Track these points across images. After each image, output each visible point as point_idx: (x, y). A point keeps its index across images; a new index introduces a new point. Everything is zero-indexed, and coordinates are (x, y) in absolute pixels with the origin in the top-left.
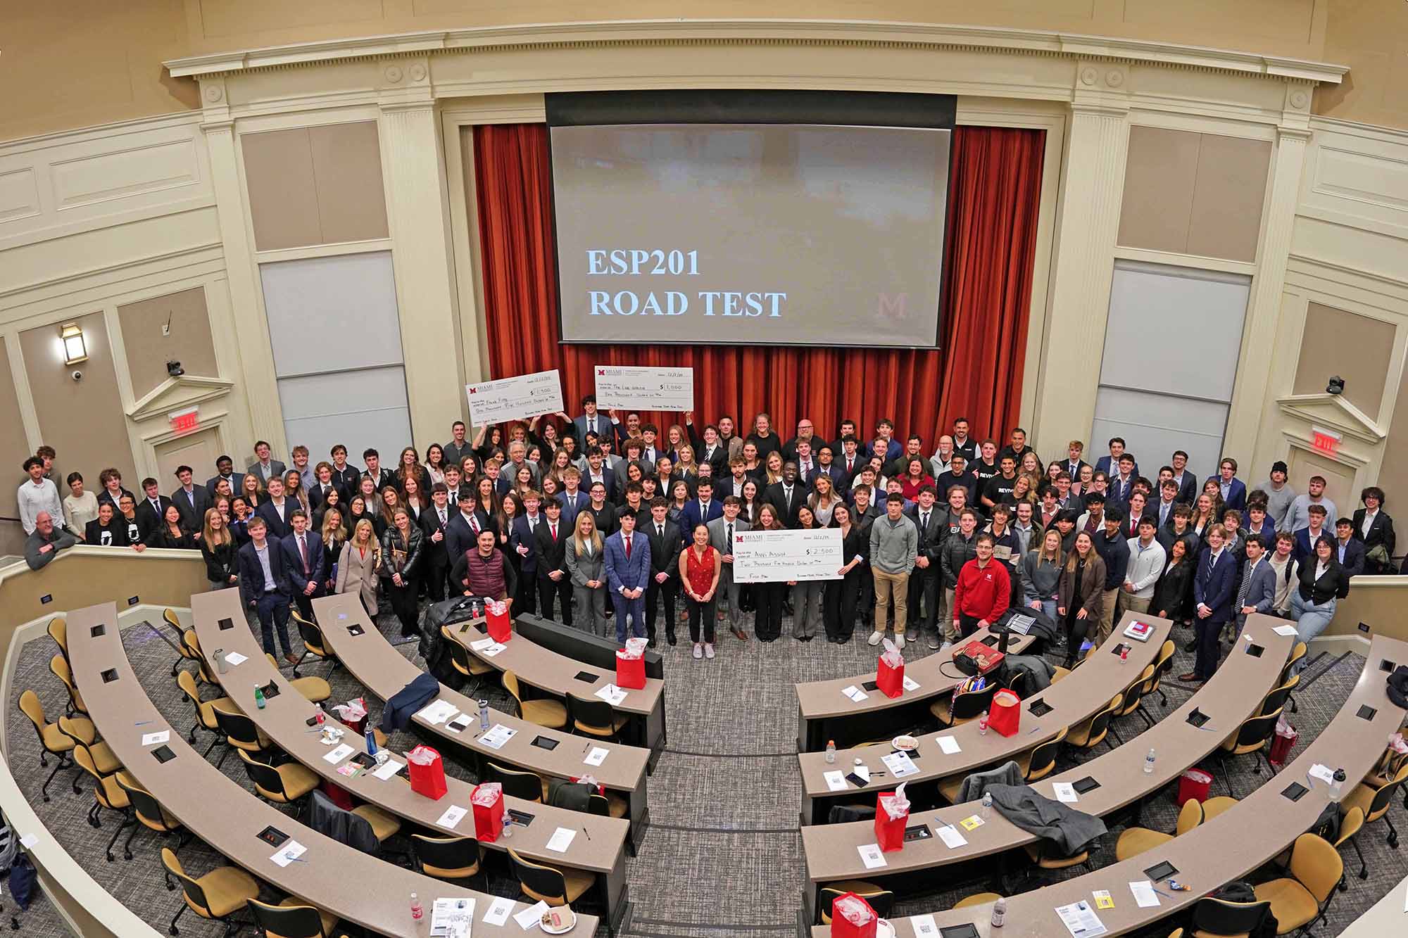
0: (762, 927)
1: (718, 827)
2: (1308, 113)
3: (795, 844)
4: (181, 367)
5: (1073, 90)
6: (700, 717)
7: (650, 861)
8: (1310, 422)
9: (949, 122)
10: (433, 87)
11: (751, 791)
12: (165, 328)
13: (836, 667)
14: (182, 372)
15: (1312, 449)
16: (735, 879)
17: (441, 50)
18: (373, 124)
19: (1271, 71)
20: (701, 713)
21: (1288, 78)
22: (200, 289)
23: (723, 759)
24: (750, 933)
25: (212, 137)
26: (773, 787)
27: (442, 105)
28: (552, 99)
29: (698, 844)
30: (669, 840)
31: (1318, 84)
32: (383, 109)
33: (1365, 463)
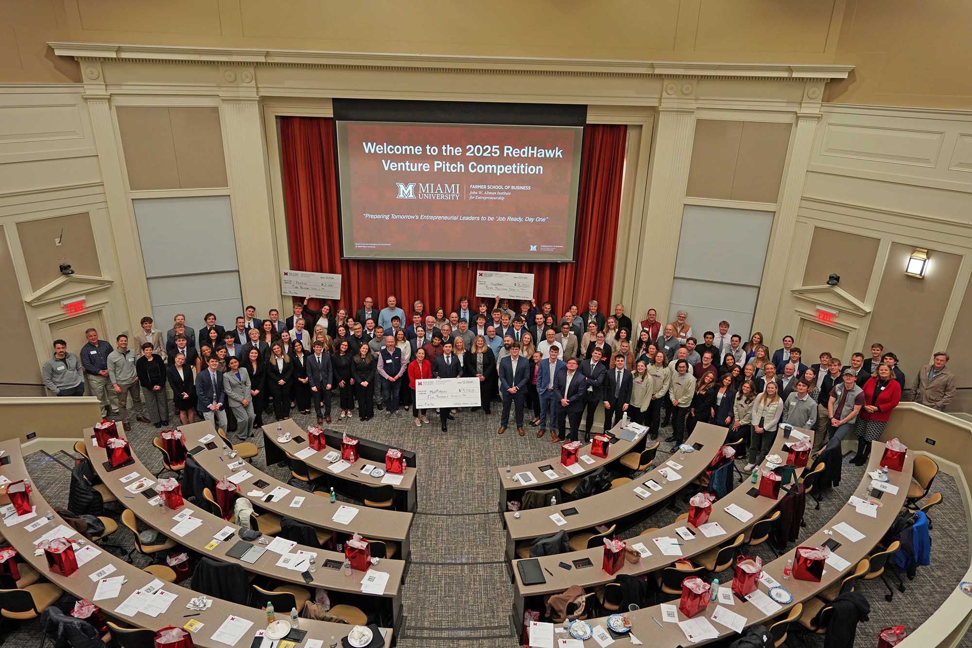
0: (487, 628)
1: (453, 561)
2: (820, 102)
3: (503, 571)
4: (71, 268)
5: (660, 99)
6: (437, 491)
7: (413, 586)
8: (815, 303)
9: (583, 122)
10: (257, 88)
11: (472, 537)
12: (57, 240)
13: (518, 458)
14: (73, 272)
15: (816, 320)
16: (467, 595)
17: (263, 63)
18: (215, 110)
19: (795, 75)
20: (437, 488)
21: (807, 78)
22: (86, 214)
23: (454, 517)
24: (480, 632)
25: (94, 106)
26: (486, 534)
27: (264, 101)
28: (338, 103)
29: (443, 573)
30: (425, 572)
31: (829, 81)
32: (222, 100)
33: (856, 329)
